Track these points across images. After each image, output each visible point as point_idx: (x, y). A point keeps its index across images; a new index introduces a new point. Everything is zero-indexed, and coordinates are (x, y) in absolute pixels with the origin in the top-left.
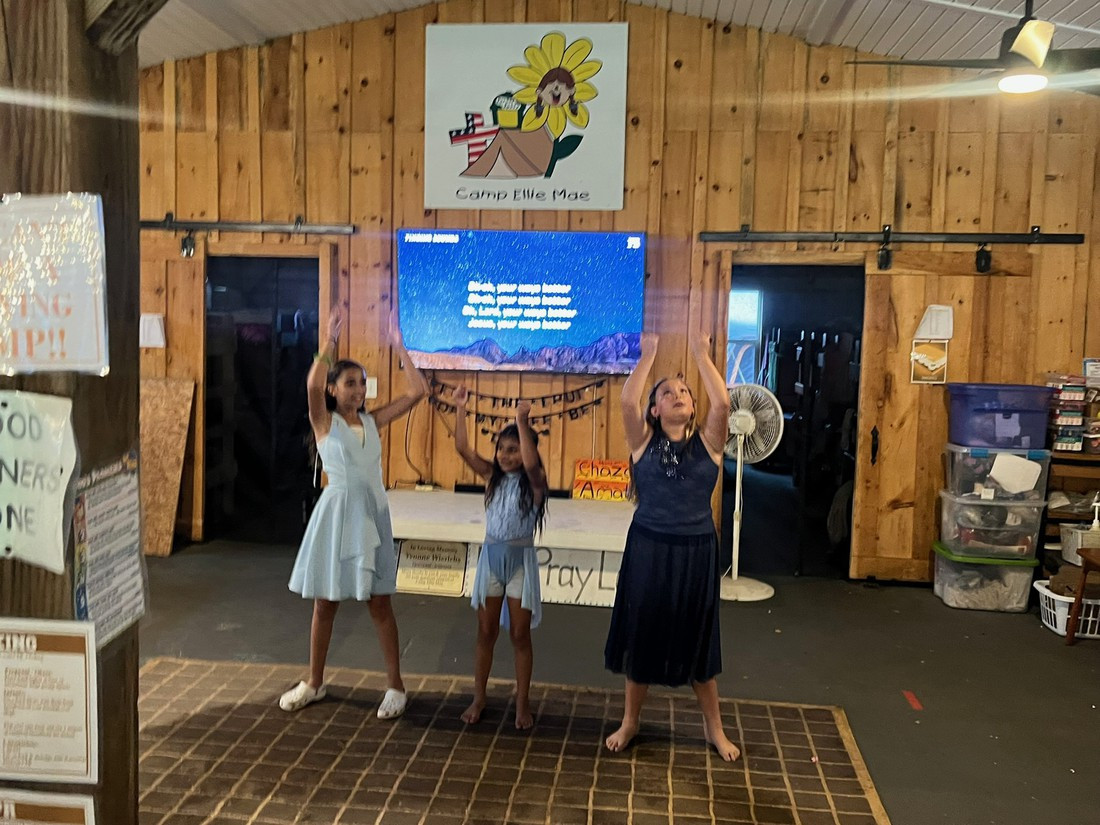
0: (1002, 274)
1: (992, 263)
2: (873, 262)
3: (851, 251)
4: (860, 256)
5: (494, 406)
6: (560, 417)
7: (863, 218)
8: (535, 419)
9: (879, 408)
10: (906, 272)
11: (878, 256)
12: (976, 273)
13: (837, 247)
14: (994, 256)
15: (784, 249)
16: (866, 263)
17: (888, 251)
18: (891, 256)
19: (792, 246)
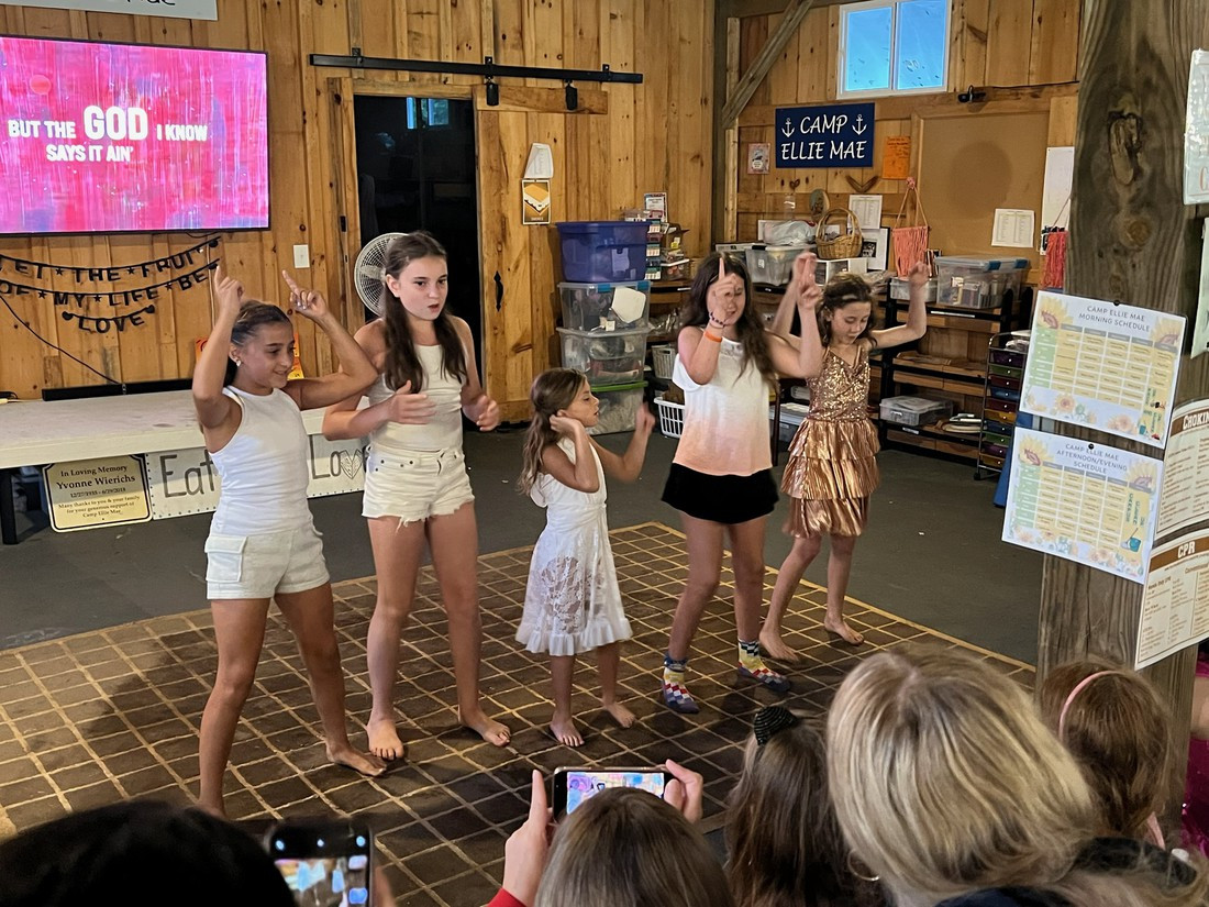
0: (587, 112)
1: (579, 101)
2: (482, 97)
3: (460, 85)
4: (467, 90)
5: (78, 281)
6: (169, 287)
7: (466, 49)
8: (137, 294)
9: (499, 252)
10: (512, 107)
11: (488, 91)
12: (567, 110)
13: (446, 79)
14: (579, 93)
15: (396, 79)
16: (476, 98)
17: (495, 86)
18: (498, 91)
19: (404, 75)
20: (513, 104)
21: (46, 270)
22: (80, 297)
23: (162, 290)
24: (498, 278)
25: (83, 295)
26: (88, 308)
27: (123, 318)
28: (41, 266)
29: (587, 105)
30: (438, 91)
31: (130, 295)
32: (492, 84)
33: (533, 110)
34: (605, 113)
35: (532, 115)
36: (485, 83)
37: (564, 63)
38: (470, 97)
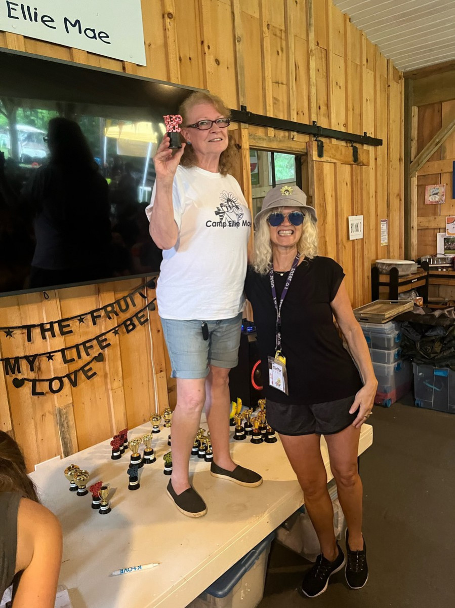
0: (361, 164)
1: (358, 156)
2: (315, 151)
3: (300, 141)
4: (304, 146)
5: (29, 340)
6: (116, 333)
7: (302, 114)
8: (88, 345)
10: (329, 159)
11: (318, 146)
12: (353, 163)
13: (294, 136)
14: (358, 150)
15: (266, 134)
16: (311, 151)
17: (322, 143)
18: (323, 147)
19: (271, 132)
22: (32, 360)
23: (110, 336)
25: (35, 356)
26: (39, 369)
27: (76, 372)
29: (361, 160)
30: (289, 145)
31: (81, 347)
32: (320, 141)
33: (339, 162)
34: (369, 166)
35: (339, 165)
36: (316, 140)
37: (347, 129)
38: (306, 151)
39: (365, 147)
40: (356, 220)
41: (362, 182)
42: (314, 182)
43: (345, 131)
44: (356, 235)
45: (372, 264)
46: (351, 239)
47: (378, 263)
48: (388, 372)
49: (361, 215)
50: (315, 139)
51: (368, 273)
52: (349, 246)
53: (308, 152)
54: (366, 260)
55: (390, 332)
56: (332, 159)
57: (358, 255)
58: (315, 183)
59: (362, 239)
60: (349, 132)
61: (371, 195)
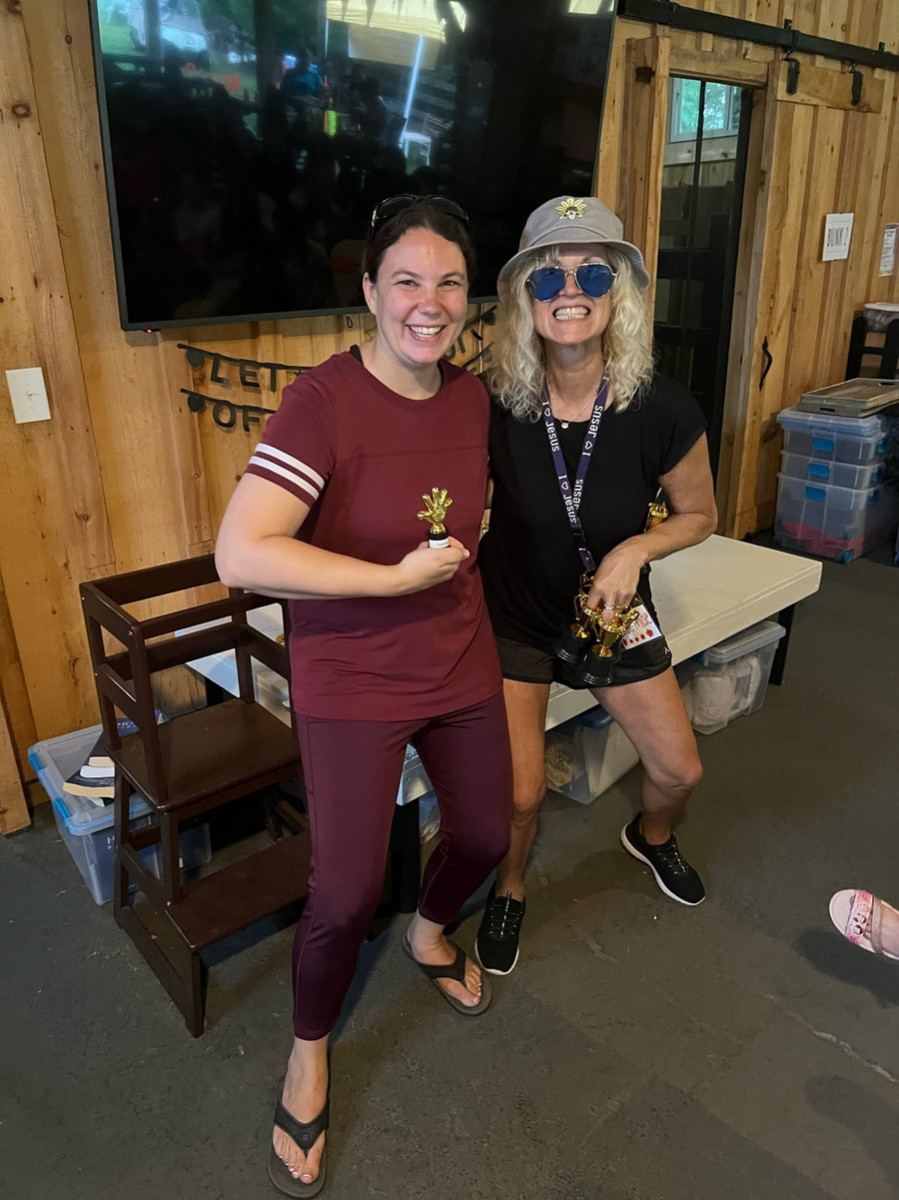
0: (865, 109)
1: (862, 92)
2: (783, 81)
3: (756, 60)
4: (762, 70)
7: (766, 5)
9: (771, 309)
10: (806, 98)
11: (790, 71)
12: (851, 106)
13: (747, 50)
14: (864, 81)
15: (698, 46)
16: (775, 81)
17: (798, 64)
18: (799, 72)
19: (708, 41)
20: (808, 93)
21: (281, 373)
24: (765, 346)
28: (274, 367)
29: (866, 99)
30: (737, 69)
32: (795, 60)
33: (824, 103)
34: (879, 112)
35: (822, 110)
36: (787, 59)
37: (847, 36)
38: (765, 80)
39: (878, 73)
40: (840, 223)
41: (861, 145)
42: (772, 143)
43: (842, 41)
44: (835, 252)
45: (855, 312)
46: (825, 259)
47: (869, 310)
48: (856, 504)
49: (850, 212)
50: (785, 56)
51: (846, 327)
52: (818, 272)
53: (770, 84)
54: (846, 301)
55: (870, 433)
56: (812, 98)
57: (833, 290)
58: (775, 146)
59: (846, 261)
60: (851, 43)
61: (875, 173)
